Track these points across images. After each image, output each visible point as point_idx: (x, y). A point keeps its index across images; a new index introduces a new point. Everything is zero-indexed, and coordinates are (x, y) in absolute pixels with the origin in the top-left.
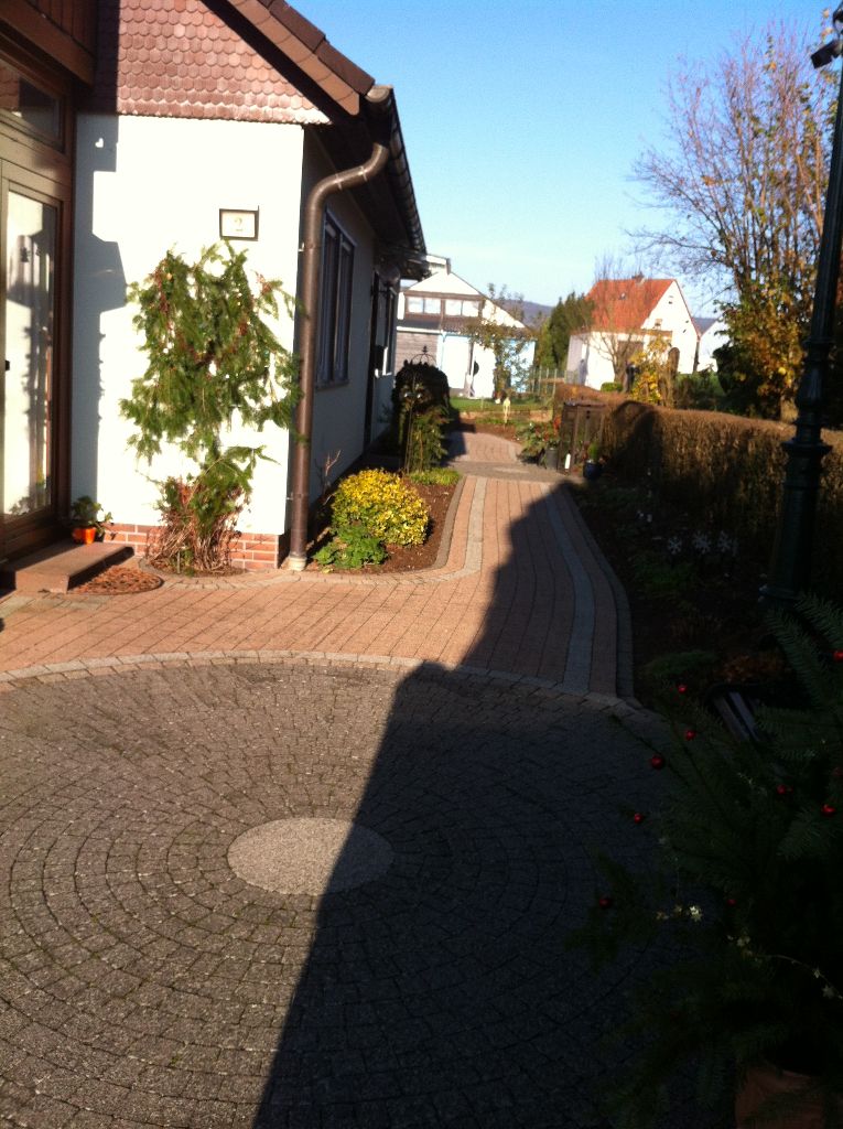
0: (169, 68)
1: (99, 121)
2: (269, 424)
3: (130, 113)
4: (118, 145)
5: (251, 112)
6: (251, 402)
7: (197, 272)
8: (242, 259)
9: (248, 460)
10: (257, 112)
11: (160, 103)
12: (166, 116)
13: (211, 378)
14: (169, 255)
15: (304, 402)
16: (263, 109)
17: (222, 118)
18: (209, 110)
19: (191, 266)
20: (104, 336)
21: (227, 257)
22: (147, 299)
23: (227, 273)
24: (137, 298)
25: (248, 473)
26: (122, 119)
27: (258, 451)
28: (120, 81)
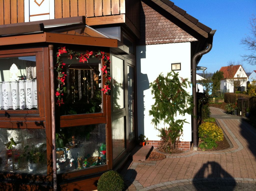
0: (158, 33)
1: (141, 47)
2: (186, 114)
3: (149, 45)
4: (146, 52)
5: (178, 41)
6: (181, 109)
7: (166, 79)
8: (177, 75)
9: (181, 123)
10: (179, 40)
11: (156, 41)
12: (157, 44)
13: (171, 103)
14: (159, 76)
15: (195, 108)
16: (181, 39)
17: (171, 43)
18: (167, 41)
19: (165, 77)
20: (144, 96)
21: (173, 75)
22: (154, 87)
23: (174, 79)
24: (152, 86)
25: (182, 126)
26: (146, 46)
27: (184, 120)
28: (146, 37)
